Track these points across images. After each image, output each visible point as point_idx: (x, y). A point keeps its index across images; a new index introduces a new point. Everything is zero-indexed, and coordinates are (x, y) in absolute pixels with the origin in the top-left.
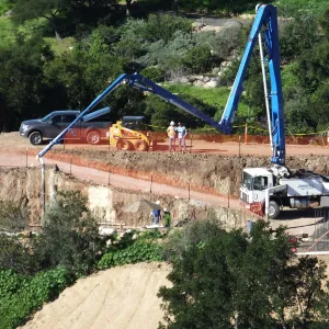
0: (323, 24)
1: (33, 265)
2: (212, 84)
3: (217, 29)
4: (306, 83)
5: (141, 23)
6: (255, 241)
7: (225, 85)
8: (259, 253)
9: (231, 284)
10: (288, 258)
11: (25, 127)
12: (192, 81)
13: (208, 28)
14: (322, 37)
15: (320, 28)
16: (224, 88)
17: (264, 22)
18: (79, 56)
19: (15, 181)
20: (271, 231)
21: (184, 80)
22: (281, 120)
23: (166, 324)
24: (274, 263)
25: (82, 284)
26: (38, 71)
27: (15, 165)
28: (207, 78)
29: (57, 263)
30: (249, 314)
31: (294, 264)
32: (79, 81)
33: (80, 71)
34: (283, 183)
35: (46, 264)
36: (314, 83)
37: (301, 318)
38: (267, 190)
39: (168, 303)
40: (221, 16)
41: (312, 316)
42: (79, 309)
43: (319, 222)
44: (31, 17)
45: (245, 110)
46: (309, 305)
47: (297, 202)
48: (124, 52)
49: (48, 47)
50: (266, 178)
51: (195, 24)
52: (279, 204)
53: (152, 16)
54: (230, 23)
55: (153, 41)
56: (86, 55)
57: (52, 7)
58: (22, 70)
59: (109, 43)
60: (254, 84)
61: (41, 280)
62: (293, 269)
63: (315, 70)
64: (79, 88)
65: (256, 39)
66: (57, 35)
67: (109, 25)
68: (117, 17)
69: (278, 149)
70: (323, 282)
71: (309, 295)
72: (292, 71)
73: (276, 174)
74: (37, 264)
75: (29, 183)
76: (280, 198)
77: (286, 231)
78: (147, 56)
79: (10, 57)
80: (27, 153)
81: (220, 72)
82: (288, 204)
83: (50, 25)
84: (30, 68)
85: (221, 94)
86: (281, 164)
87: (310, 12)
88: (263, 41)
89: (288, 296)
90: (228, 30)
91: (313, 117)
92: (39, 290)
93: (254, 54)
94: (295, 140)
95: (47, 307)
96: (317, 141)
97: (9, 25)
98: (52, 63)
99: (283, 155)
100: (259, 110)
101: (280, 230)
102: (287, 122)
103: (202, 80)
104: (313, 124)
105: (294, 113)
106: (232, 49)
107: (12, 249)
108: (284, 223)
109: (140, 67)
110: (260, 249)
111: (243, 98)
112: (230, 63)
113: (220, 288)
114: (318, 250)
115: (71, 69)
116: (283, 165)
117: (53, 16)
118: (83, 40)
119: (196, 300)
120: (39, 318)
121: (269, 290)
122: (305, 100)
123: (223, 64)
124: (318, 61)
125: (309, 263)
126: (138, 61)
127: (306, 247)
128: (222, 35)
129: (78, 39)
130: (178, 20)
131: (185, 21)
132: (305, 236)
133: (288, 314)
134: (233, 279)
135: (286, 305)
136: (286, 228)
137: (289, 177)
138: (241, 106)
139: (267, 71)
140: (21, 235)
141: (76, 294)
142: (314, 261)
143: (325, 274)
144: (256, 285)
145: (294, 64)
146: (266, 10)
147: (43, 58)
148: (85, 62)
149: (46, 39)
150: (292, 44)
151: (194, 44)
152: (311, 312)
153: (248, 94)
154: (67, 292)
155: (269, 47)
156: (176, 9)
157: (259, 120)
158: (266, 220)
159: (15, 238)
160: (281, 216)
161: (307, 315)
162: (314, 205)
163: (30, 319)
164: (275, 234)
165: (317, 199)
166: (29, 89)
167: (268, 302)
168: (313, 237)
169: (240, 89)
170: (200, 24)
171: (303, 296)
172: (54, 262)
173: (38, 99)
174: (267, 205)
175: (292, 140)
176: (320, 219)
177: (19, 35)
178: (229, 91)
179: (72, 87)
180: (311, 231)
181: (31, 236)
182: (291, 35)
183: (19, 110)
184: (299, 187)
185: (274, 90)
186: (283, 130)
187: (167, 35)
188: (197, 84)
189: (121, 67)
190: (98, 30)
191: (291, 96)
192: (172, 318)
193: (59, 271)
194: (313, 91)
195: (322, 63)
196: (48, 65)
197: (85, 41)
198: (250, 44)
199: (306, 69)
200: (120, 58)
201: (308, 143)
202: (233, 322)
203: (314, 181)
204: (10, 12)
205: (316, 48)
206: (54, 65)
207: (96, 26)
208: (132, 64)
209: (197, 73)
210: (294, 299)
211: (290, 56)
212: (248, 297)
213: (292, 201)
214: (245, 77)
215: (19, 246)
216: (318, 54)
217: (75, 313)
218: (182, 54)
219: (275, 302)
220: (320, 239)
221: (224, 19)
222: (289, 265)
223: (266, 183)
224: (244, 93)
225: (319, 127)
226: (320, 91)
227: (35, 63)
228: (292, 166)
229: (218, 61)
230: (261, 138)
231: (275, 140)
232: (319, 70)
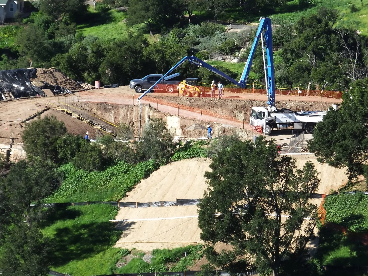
0: (297, 29)
1: (137, 159)
2: (235, 61)
3: (238, 31)
4: (287, 61)
5: (197, 27)
6: (257, 147)
7: (243, 61)
8: (259, 154)
9: (244, 170)
10: (275, 157)
11: (133, 83)
12: (224, 59)
13: (233, 30)
14: (295, 36)
15: (295, 31)
16: (242, 63)
17: (264, 27)
18: (163, 44)
19: (127, 113)
20: (267, 142)
21: (220, 58)
22: (273, 81)
23: (208, 192)
24: (268, 159)
25: (163, 169)
26: (141, 52)
27: (127, 104)
28: (233, 58)
29: (149, 158)
30: (254, 187)
31: (279, 160)
32: (163, 58)
33: (163, 53)
34: (273, 115)
35: (143, 158)
36: (291, 61)
37: (282, 189)
38: (264, 120)
39: (210, 180)
40: (241, 24)
41: (289, 189)
42: (161, 183)
43: (293, 137)
44: (136, 23)
45: (253, 75)
46: (287, 182)
47: (281, 126)
48: (187, 42)
49: (146, 39)
50: (264, 113)
51: (227, 28)
52: (271, 127)
53: (203, 23)
54: (246, 28)
55: (203, 37)
56: (167, 44)
57: (148, 18)
58: (131, 52)
59: (179, 38)
60: (258, 61)
61: (140, 167)
62: (278, 162)
63: (292, 54)
64: (163, 62)
65: (259, 37)
66: (151, 33)
67: (179, 28)
68: (184, 24)
69: (271, 97)
70: (295, 170)
71: (287, 177)
72: (279, 54)
73: (270, 111)
74: (138, 158)
75: (134, 113)
76: (272, 124)
77: (275, 142)
78: (200, 45)
79: (125, 45)
80: (134, 97)
81: (239, 54)
82: (276, 127)
83: (147, 28)
84: (136, 50)
85: (240, 66)
86: (272, 105)
87: (289, 22)
88: (263, 37)
89: (275, 177)
90: (244, 31)
91: (291, 80)
92: (139, 172)
93: (258, 44)
94: (280, 92)
95: (143, 182)
96: (292, 93)
97: (125, 27)
98: (148, 48)
99: (273, 100)
100: (261, 75)
101: (271, 141)
102: (276, 82)
103: (230, 59)
104: (290, 83)
105: (280, 77)
106: (246, 41)
107: (124, 150)
108: (274, 137)
109: (196, 51)
110: (260, 152)
111: (252, 68)
112: (245, 50)
113: (238, 173)
114: (292, 152)
115: (158, 51)
116: (274, 105)
117: (149, 22)
118: (165, 36)
119: (225, 179)
120: (139, 188)
121: (265, 174)
122: (286, 70)
123: (242, 50)
124: (294, 49)
125: (287, 160)
126: (195, 48)
127: (285, 151)
128: (241, 34)
129: (162, 35)
130: (217, 25)
131: (221, 26)
132: (285, 144)
133: (275, 187)
134: (245, 168)
135: (274, 182)
136: (275, 140)
137: (277, 112)
138: (251, 73)
139: (266, 54)
140: (129, 142)
141: (160, 174)
142: (290, 158)
143: (296, 165)
144: (258, 171)
145: (280, 50)
146: (265, 20)
147: (143, 45)
148: (166, 48)
149: (145, 35)
150: (279, 39)
151: (226, 39)
152: (288, 186)
153: (255, 66)
154: (155, 173)
155: (267, 41)
156: (216, 19)
157: (261, 81)
158: (264, 135)
159: (127, 143)
160: (272, 133)
161: (286, 188)
162: (290, 128)
163: (134, 188)
164: (268, 143)
165: (292, 124)
166: (135, 62)
167: (264, 180)
168: (290, 145)
169: (251, 64)
170: (229, 28)
171: (283, 177)
172: (147, 157)
173: (140, 68)
174: (264, 127)
175: (279, 92)
176: (293, 135)
177: (130, 32)
178: (245, 65)
179: (158, 62)
180: (288, 142)
181: (135, 143)
182: (279, 35)
183: (130, 74)
184: (282, 118)
185: (269, 65)
186: (274, 87)
187: (211, 33)
188: (227, 61)
189: (186, 51)
190: (173, 31)
191: (278, 68)
192: (212, 189)
193: (150, 162)
194: (290, 66)
195: (295, 50)
196: (145, 50)
197: (166, 37)
198: (256, 39)
199: (287, 53)
200: (185, 46)
201: (287, 94)
202: (245, 191)
203: (290, 114)
204: (125, 20)
205: (293, 41)
206: (148, 49)
207: (173, 28)
208: (192, 49)
209: (227, 55)
210: (278, 179)
211: (278, 46)
212: (254, 178)
213: (278, 125)
214: (253, 57)
215: (128, 148)
216: (293, 45)
217: (159, 185)
218: (219, 44)
219: (268, 180)
220: (293, 147)
221: (242, 26)
222: (276, 160)
223: (264, 115)
224: (253, 66)
225: (293, 85)
226: (295, 65)
227: (139, 48)
228: (278, 106)
229: (239, 48)
230: (261, 90)
231: (269, 92)
232: (294, 54)
